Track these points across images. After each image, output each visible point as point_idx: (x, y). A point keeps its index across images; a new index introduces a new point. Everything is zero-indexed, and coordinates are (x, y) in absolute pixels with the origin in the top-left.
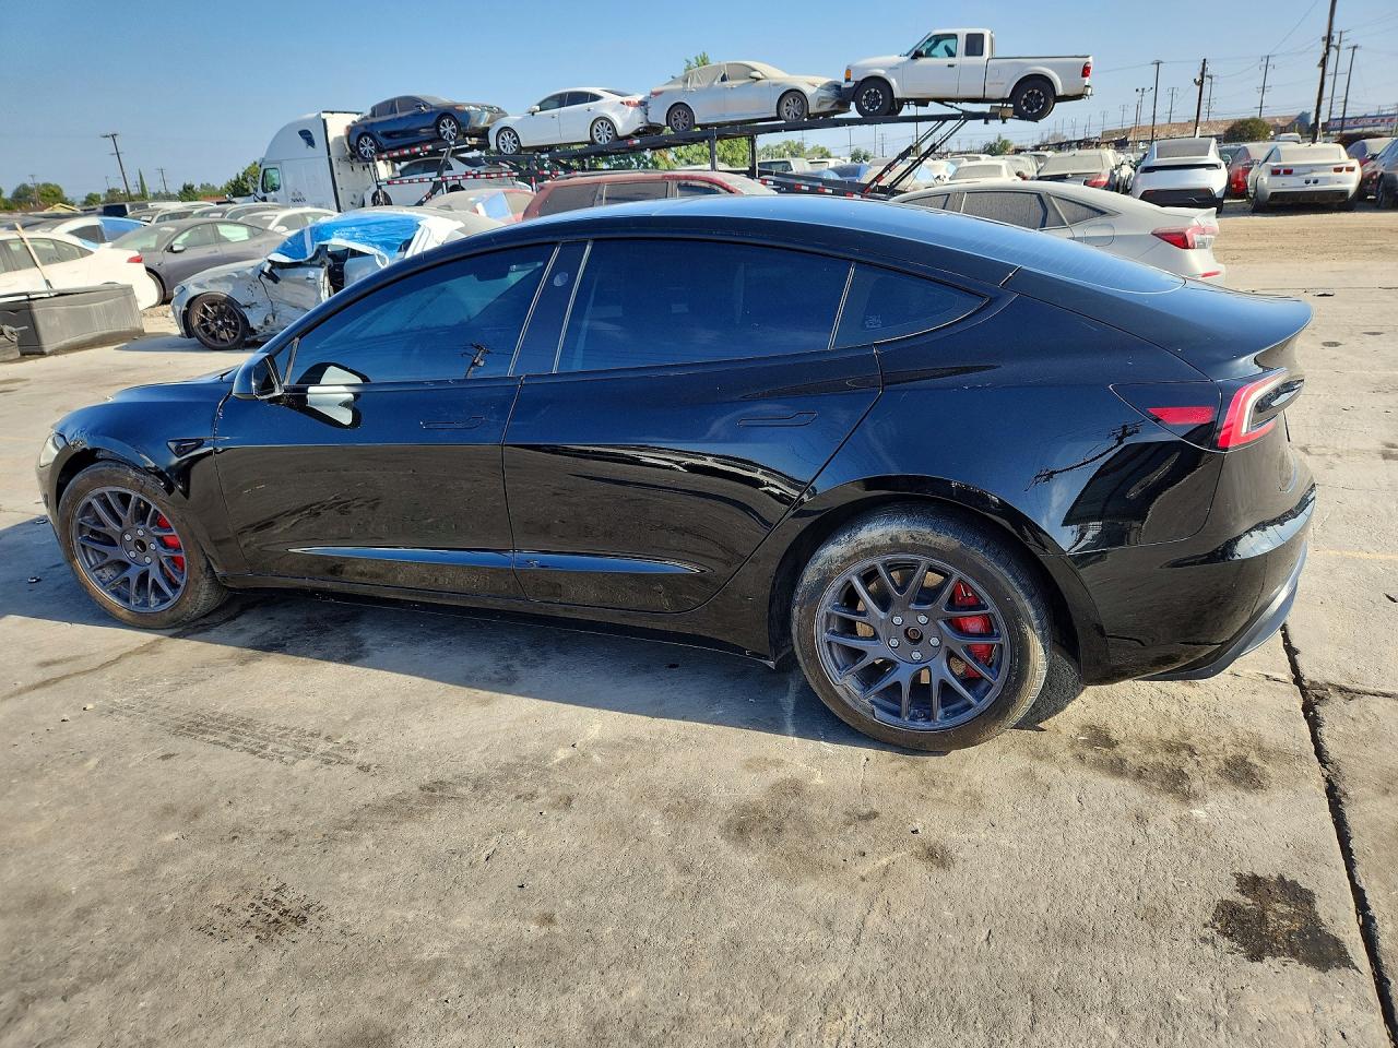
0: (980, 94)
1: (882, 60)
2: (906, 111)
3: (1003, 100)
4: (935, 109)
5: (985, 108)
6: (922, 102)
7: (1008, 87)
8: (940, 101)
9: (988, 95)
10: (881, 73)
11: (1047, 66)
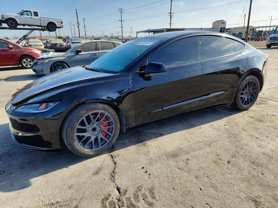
0: (40, 25)
1: (13, 14)
2: (18, 27)
3: (45, 27)
4: (26, 27)
5: (40, 28)
6: (24, 25)
7: (46, 24)
8: (28, 25)
9: (42, 25)
10: (13, 17)
11: (53, 20)
